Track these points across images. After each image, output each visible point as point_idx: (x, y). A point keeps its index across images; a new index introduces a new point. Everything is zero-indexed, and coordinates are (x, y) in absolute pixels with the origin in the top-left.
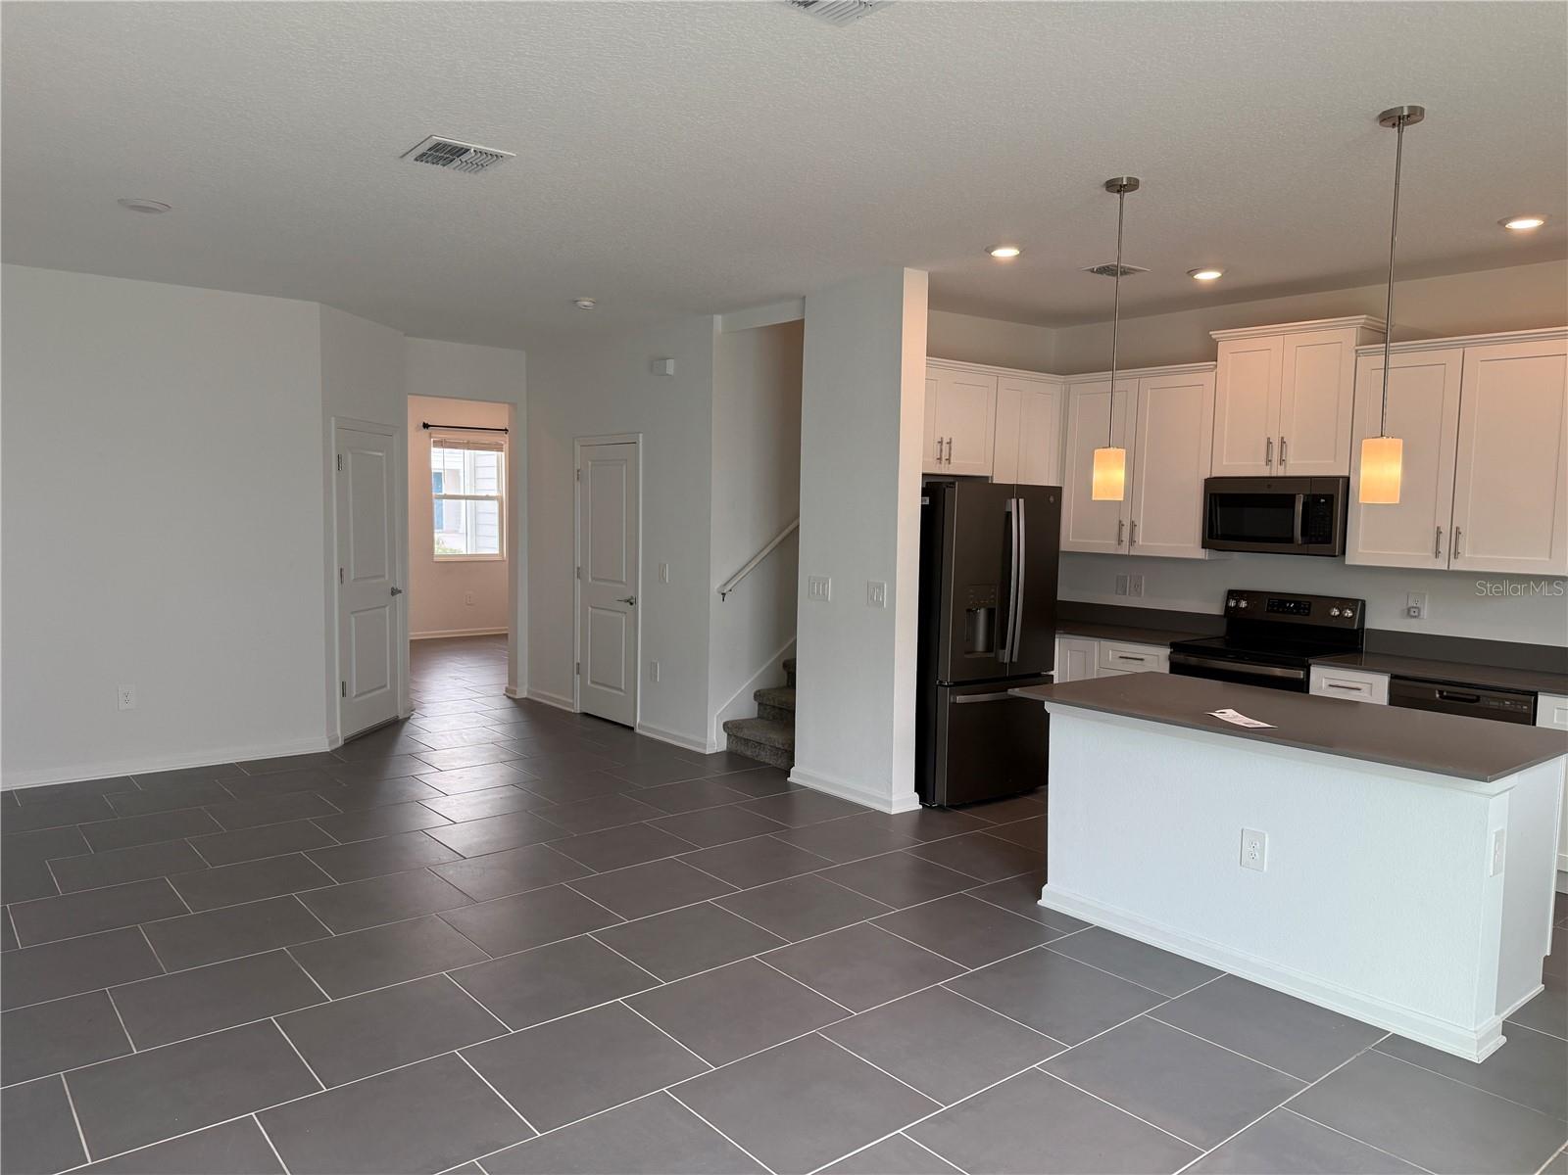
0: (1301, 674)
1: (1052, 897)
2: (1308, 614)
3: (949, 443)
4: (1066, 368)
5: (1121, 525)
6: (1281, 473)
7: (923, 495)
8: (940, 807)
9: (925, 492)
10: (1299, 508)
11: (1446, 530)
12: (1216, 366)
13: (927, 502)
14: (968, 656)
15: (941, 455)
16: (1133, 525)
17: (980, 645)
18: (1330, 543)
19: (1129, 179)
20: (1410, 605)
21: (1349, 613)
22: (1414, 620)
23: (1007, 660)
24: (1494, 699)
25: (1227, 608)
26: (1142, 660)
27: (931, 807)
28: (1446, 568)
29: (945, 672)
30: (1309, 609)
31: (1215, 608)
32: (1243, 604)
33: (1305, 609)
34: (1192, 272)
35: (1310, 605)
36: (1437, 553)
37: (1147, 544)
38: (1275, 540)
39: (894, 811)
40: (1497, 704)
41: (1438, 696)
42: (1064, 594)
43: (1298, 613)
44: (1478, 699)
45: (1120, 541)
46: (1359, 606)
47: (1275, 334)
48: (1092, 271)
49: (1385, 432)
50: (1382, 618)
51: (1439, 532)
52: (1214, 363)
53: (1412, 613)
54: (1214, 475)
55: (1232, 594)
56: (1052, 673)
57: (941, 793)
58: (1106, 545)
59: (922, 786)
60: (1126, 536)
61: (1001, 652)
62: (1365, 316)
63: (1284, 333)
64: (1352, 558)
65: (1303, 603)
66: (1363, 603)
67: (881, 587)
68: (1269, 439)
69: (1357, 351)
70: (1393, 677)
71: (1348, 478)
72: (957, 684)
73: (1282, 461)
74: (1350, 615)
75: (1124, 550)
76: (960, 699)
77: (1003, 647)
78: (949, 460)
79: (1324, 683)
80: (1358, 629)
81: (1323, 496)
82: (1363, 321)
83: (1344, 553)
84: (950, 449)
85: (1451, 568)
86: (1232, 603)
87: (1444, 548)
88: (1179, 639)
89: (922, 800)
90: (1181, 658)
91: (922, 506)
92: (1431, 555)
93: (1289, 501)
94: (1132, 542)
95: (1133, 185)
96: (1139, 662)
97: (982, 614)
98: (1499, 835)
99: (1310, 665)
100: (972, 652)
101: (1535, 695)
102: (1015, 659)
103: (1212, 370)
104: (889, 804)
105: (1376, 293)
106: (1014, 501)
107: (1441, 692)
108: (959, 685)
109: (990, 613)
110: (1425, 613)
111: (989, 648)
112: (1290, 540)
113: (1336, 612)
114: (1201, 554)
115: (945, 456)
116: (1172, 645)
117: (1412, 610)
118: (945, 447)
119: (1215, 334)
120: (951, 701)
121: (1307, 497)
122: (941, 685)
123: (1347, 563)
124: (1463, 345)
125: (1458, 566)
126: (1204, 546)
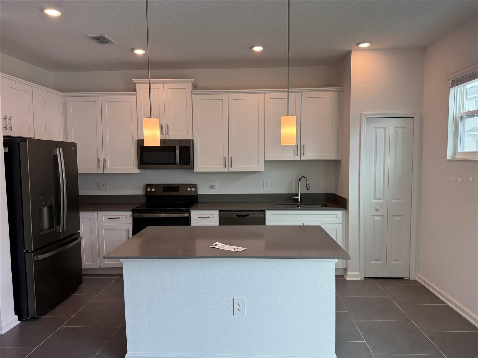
0: (186, 215)
2: (179, 191)
3: (10, 119)
5: (99, 160)
6: (167, 138)
7: (4, 147)
8: (33, 319)
9: (5, 145)
10: (178, 152)
11: (227, 158)
12: (136, 94)
13: (7, 150)
14: (41, 233)
15: (6, 125)
16: (105, 160)
17: (47, 225)
18: (189, 164)
20: (212, 184)
21: (194, 189)
22: (213, 189)
23: (61, 231)
24: (253, 214)
25: (146, 192)
26: (119, 218)
27: (26, 320)
28: (228, 171)
29: (29, 246)
31: (142, 192)
32: (153, 190)
33: (177, 189)
34: (132, 50)
35: (179, 188)
36: (225, 166)
37: (111, 169)
38: (168, 164)
39: (4, 331)
40: (254, 216)
41: (235, 216)
42: (82, 192)
43: (175, 191)
44: (248, 215)
45: (99, 168)
46: (195, 186)
47: (159, 82)
48: (92, 38)
49: (289, 114)
50: (203, 190)
51: (225, 159)
52: (135, 92)
53: (213, 187)
54: (139, 139)
55: (147, 186)
56: (79, 231)
57: (32, 308)
58: (93, 169)
59: (18, 311)
60: (101, 166)
61: (57, 227)
62: (194, 79)
63: (164, 82)
64: (196, 169)
65: (176, 187)
66: (197, 184)
68: (162, 124)
69: (192, 92)
70: (220, 211)
71: (193, 140)
73: (168, 134)
74: (194, 190)
75: (101, 171)
76: (40, 257)
77: (59, 224)
78: (11, 128)
79: (196, 217)
80: (197, 195)
81: (185, 147)
82: (193, 81)
83: (194, 168)
84: (11, 123)
85: (230, 171)
86: (149, 190)
87: (227, 164)
88: (134, 207)
89: (20, 318)
90: (137, 215)
91: (5, 153)
92: (223, 166)
93: (174, 148)
94: (105, 167)
97: (45, 210)
99: (189, 211)
100: (42, 230)
101: (264, 211)
102: (65, 229)
103: (134, 95)
107: (236, 214)
108: (38, 250)
109: (50, 208)
110: (217, 187)
111: (51, 226)
112: (175, 163)
113: (189, 189)
114: (137, 171)
115: (9, 126)
116: (133, 210)
117: (213, 186)
118: (8, 121)
119: (135, 80)
120: (35, 259)
121: (180, 147)
122: (27, 252)
123: (195, 171)
124: (228, 94)
125: (232, 170)
126: (139, 168)
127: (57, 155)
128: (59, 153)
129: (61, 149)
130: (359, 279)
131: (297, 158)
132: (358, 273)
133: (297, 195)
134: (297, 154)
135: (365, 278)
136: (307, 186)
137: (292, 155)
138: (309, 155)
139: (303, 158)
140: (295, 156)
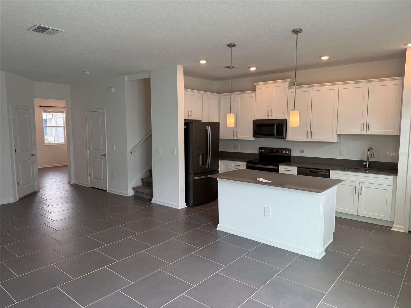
0: (277, 168)
1: (220, 227)
2: (278, 153)
3: (191, 111)
4: (219, 92)
5: (234, 132)
6: (271, 119)
7: (184, 125)
8: (192, 206)
9: (185, 124)
10: (275, 127)
11: (309, 131)
13: (186, 127)
14: (197, 167)
16: (237, 132)
17: (201, 163)
18: (283, 135)
19: (233, 44)
20: (301, 150)
21: (287, 152)
22: (302, 153)
23: (207, 167)
25: (259, 152)
26: (240, 165)
27: (189, 206)
29: (192, 171)
30: (278, 151)
31: (257, 152)
32: (263, 151)
33: (277, 151)
34: (249, 68)
35: (278, 150)
36: (307, 137)
37: (241, 136)
38: (270, 135)
39: (180, 208)
40: (321, 173)
41: (308, 171)
42: (221, 149)
43: (276, 153)
44: (317, 172)
45: (234, 136)
46: (290, 150)
47: (268, 84)
48: (225, 67)
49: (295, 109)
50: (295, 153)
51: (308, 132)
52: (255, 91)
53: (302, 152)
54: (255, 119)
55: (260, 148)
56: (219, 170)
57: (192, 203)
58: (230, 137)
59: (187, 201)
60: (235, 135)
61: (206, 165)
62: (290, 79)
63: (271, 84)
65: (277, 150)
66: (291, 149)
67: (174, 150)
68: (268, 110)
69: (288, 88)
70: (298, 167)
71: (287, 119)
72: (195, 174)
73: (271, 115)
74: (288, 152)
75: (234, 138)
76: (196, 178)
77: (206, 164)
78: (191, 116)
79: (282, 170)
80: (290, 156)
81: (281, 124)
82: (290, 81)
83: (286, 138)
84: (191, 113)
85: (310, 141)
86: (261, 151)
87: (309, 136)
88: (248, 160)
89: (187, 205)
90: (249, 165)
91: (184, 128)
92: (306, 138)
93: (274, 125)
94: (237, 136)
95: (234, 45)
96: (239, 166)
97: (201, 156)
98: (323, 205)
99: (279, 165)
100: (198, 166)
101: (330, 170)
102: (209, 167)
103: (254, 93)
104: (179, 206)
105: (292, 73)
106: (208, 126)
107: (309, 171)
108: (196, 174)
109: (203, 155)
110: (305, 152)
111: (203, 164)
112: (274, 135)
113: (284, 152)
114: (253, 139)
115: (190, 115)
116: (247, 162)
118: (190, 112)
119: (255, 84)
120: (194, 178)
121: (277, 124)
122: (191, 175)
123: (287, 140)
124: (312, 87)
125: (312, 140)
126: (254, 137)
127: (207, 129)
128: (209, 128)
129: (210, 126)
130: (403, 231)
131: (364, 133)
132: (403, 227)
133: (366, 162)
134: (363, 130)
135: (409, 232)
136: (372, 155)
137: (359, 130)
138: (374, 131)
139: (368, 133)
140: (361, 131)
